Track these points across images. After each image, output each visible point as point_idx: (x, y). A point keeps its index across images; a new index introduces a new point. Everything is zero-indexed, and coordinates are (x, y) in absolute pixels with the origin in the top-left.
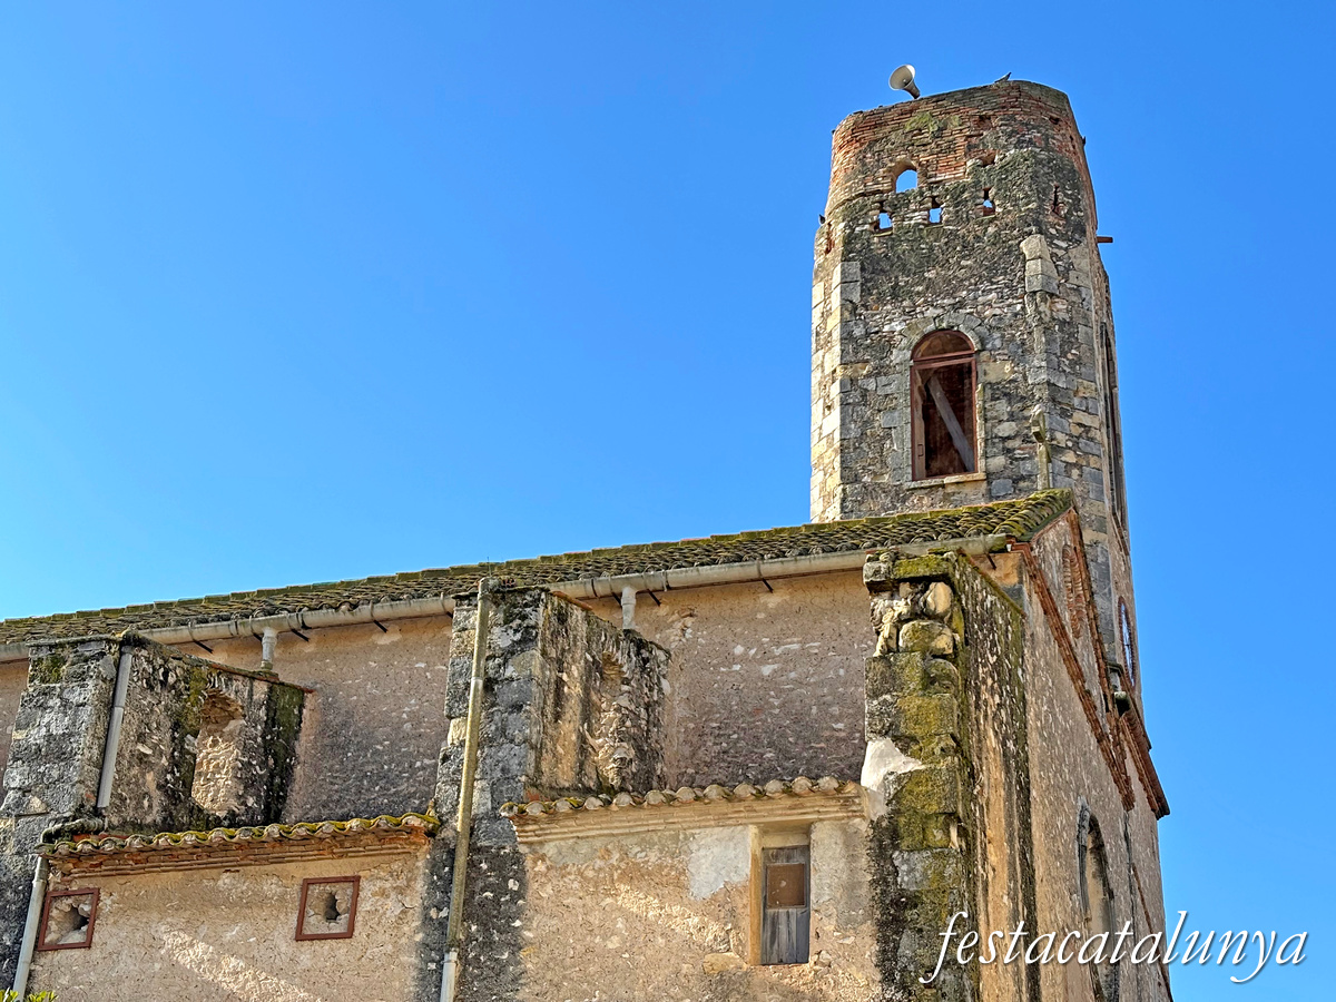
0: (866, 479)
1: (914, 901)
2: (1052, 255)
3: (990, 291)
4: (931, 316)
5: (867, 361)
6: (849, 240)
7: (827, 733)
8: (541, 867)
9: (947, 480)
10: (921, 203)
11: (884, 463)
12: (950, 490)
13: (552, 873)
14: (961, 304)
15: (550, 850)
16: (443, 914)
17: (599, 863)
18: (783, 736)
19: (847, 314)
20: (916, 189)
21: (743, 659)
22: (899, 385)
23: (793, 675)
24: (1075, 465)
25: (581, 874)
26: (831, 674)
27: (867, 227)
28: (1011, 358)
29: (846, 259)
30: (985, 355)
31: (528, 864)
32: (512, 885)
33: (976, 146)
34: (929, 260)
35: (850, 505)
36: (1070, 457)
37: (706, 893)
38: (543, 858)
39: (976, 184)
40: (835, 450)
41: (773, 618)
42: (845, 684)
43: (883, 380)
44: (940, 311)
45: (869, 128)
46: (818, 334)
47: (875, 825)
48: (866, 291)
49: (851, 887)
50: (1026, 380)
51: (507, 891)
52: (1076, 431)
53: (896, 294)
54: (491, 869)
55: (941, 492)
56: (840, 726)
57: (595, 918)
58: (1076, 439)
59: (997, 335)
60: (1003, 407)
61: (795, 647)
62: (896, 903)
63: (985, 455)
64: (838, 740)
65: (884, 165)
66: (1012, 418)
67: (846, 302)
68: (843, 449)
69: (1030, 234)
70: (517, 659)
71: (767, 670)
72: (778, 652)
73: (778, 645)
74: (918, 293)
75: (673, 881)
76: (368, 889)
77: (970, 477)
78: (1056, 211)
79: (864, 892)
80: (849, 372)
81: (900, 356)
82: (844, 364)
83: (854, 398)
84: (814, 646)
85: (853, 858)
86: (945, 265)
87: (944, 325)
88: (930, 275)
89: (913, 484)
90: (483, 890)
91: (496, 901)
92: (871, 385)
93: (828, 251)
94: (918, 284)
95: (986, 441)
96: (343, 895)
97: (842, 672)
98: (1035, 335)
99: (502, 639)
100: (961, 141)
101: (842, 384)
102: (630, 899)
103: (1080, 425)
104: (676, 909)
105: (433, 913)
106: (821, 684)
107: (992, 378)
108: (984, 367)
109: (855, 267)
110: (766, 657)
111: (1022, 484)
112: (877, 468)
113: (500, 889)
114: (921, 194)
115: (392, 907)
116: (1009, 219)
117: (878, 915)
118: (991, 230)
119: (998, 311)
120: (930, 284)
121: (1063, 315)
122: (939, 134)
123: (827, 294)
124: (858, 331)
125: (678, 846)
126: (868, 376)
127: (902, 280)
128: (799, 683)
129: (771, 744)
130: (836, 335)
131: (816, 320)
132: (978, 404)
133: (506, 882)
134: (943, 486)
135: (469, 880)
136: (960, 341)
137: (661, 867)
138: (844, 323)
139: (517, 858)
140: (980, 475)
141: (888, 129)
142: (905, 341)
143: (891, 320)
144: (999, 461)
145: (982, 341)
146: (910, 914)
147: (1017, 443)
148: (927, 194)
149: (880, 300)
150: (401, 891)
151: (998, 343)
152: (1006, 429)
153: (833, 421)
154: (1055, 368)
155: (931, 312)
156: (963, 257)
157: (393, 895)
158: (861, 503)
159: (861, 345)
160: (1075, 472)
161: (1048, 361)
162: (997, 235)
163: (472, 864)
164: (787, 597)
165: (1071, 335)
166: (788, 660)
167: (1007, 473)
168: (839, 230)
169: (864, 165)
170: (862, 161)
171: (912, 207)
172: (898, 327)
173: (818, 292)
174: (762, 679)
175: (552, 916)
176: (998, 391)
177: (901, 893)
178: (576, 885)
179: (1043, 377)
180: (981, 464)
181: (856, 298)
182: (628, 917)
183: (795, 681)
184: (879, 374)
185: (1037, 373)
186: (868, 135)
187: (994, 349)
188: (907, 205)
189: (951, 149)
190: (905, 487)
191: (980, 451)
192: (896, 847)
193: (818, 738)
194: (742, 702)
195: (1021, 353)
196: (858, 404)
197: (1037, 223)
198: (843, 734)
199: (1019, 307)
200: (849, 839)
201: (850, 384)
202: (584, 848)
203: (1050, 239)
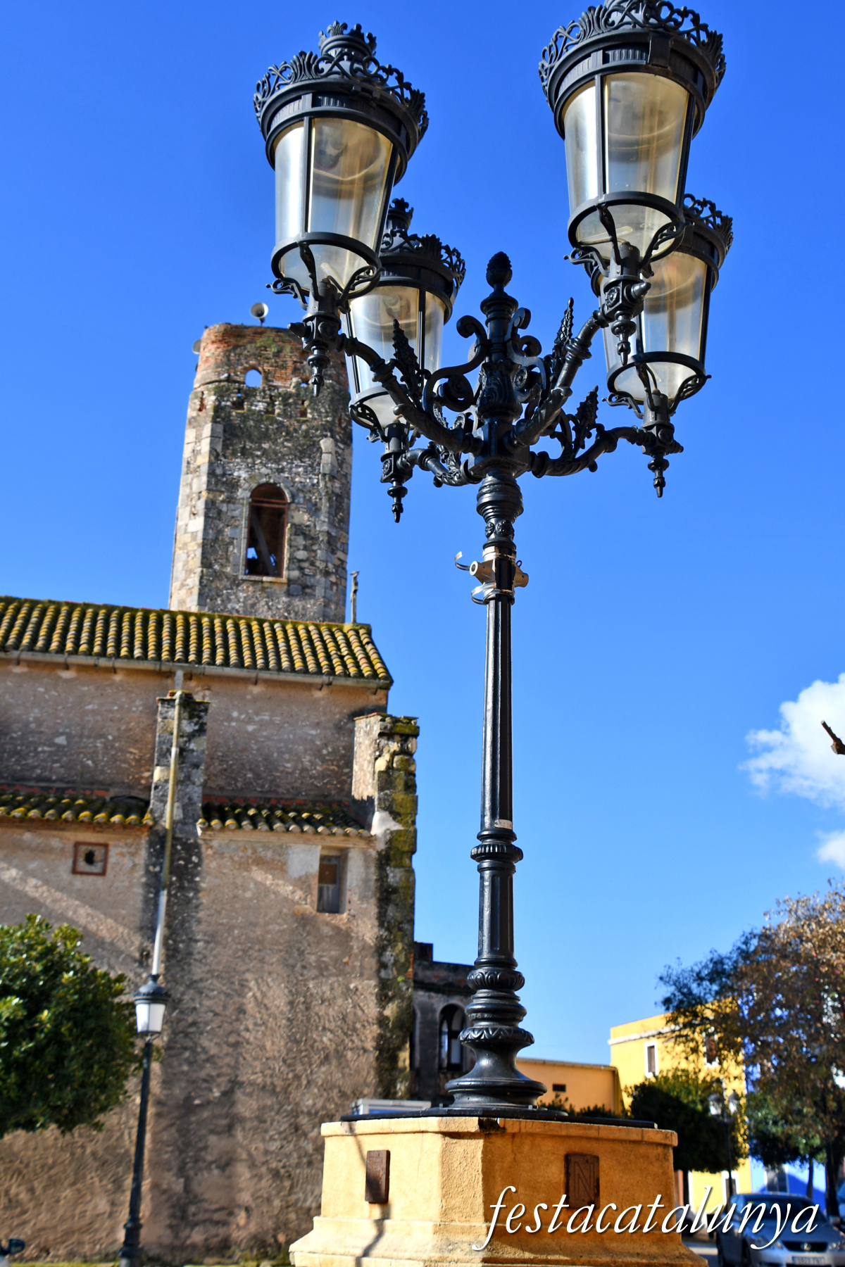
0: (216, 567)
1: (395, 890)
2: (337, 452)
3: (300, 466)
4: (265, 472)
5: (222, 492)
6: (218, 409)
7: (281, 768)
8: (210, 852)
9: (265, 579)
10: (264, 398)
11: (228, 560)
12: (266, 585)
13: (216, 856)
14: (282, 470)
15: (215, 843)
16: (157, 869)
17: (241, 854)
18: (257, 766)
19: (213, 458)
20: (261, 387)
21: (237, 720)
22: (242, 513)
23: (265, 733)
24: (336, 584)
25: (231, 858)
26: (286, 737)
27: (229, 403)
28: (308, 511)
29: (214, 421)
30: (293, 506)
31: (203, 849)
32: (194, 859)
33: (299, 369)
34: (265, 436)
35: (205, 582)
36: (333, 579)
37: (296, 875)
38: (211, 847)
39: (298, 395)
40: (198, 545)
41: (255, 699)
42: (293, 743)
43: (231, 506)
44: (269, 471)
45: (233, 336)
46: (188, 463)
47: (379, 853)
48: (225, 447)
49: (366, 881)
50: (315, 526)
51: (191, 862)
52: (338, 563)
53: (245, 453)
54: (182, 849)
55: (260, 585)
56: (289, 765)
57: (239, 881)
58: (336, 567)
59: (301, 495)
60: (300, 541)
61: (266, 718)
62: (386, 891)
63: (288, 569)
64: (287, 773)
65: (242, 365)
66: (305, 548)
67: (213, 450)
68: (204, 546)
69: (326, 436)
70: (197, 740)
71: (250, 728)
72: (257, 719)
73: (257, 715)
74: (257, 456)
75: (278, 867)
76: (113, 852)
77: (279, 580)
78: (340, 424)
79: (372, 884)
80: (211, 496)
81: (243, 494)
82: (209, 490)
83: (213, 514)
84: (277, 719)
85: (367, 867)
86: (275, 442)
87: (272, 481)
88: (266, 446)
89: (245, 577)
90: (179, 859)
91: (186, 865)
92: (224, 508)
93: (200, 410)
94: (258, 450)
95: (290, 559)
96: (99, 854)
97: (291, 736)
98: (323, 501)
99: (189, 728)
100: (290, 364)
101: (207, 503)
102: (258, 875)
103: (339, 559)
104: (281, 882)
105: (151, 868)
106: (280, 741)
107: (296, 521)
108: (293, 513)
109: (220, 428)
110: (250, 721)
111: (308, 591)
112: (223, 561)
113: (188, 861)
114: (264, 391)
115: (127, 862)
116: (315, 423)
117: (378, 895)
118: (304, 427)
119: (303, 480)
120: (265, 452)
121: (338, 491)
122: (277, 354)
123: (198, 439)
124: (219, 471)
125: (282, 851)
126: (223, 501)
127: (248, 445)
128: (268, 738)
129: (251, 770)
130: (205, 469)
131: (187, 452)
132: (287, 537)
133: (191, 856)
134: (262, 582)
135: (172, 854)
136: (280, 494)
137: (273, 860)
138: (211, 464)
139: (197, 846)
140: (284, 580)
141: (245, 341)
142: (247, 485)
143: (239, 469)
144: (296, 574)
145: (293, 497)
146: (393, 897)
147: (306, 565)
148: (268, 392)
149: (234, 454)
150: (133, 854)
151: (301, 500)
152: (301, 554)
153: (198, 524)
154: (331, 523)
155: (264, 470)
156: (286, 440)
157: (128, 856)
158: (212, 581)
159: (219, 480)
160: (335, 588)
161: (329, 518)
162: (307, 431)
163: (173, 846)
164: (264, 689)
165: (341, 503)
166: (262, 724)
167: (299, 582)
168: (210, 400)
169: (229, 360)
170: (228, 357)
171: (258, 398)
172: (244, 475)
173: (190, 434)
174: (247, 732)
175: (216, 877)
176: (299, 530)
177: (390, 886)
178: (229, 863)
179: (325, 528)
180: (285, 573)
181: (219, 448)
182: (256, 883)
183: (265, 737)
184: (229, 502)
185: (322, 526)
186: (233, 340)
187: (299, 503)
188: (255, 396)
189: (284, 367)
190: (240, 577)
191: (285, 565)
192: (388, 865)
193: (277, 770)
194: (235, 744)
195: (314, 510)
196: (215, 518)
197: (331, 431)
198: (290, 770)
199: (315, 481)
200: (366, 857)
201: (210, 505)
202: (233, 846)
203: (336, 441)
